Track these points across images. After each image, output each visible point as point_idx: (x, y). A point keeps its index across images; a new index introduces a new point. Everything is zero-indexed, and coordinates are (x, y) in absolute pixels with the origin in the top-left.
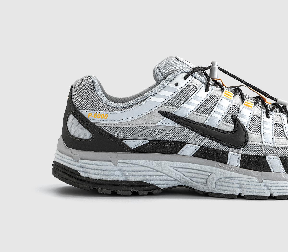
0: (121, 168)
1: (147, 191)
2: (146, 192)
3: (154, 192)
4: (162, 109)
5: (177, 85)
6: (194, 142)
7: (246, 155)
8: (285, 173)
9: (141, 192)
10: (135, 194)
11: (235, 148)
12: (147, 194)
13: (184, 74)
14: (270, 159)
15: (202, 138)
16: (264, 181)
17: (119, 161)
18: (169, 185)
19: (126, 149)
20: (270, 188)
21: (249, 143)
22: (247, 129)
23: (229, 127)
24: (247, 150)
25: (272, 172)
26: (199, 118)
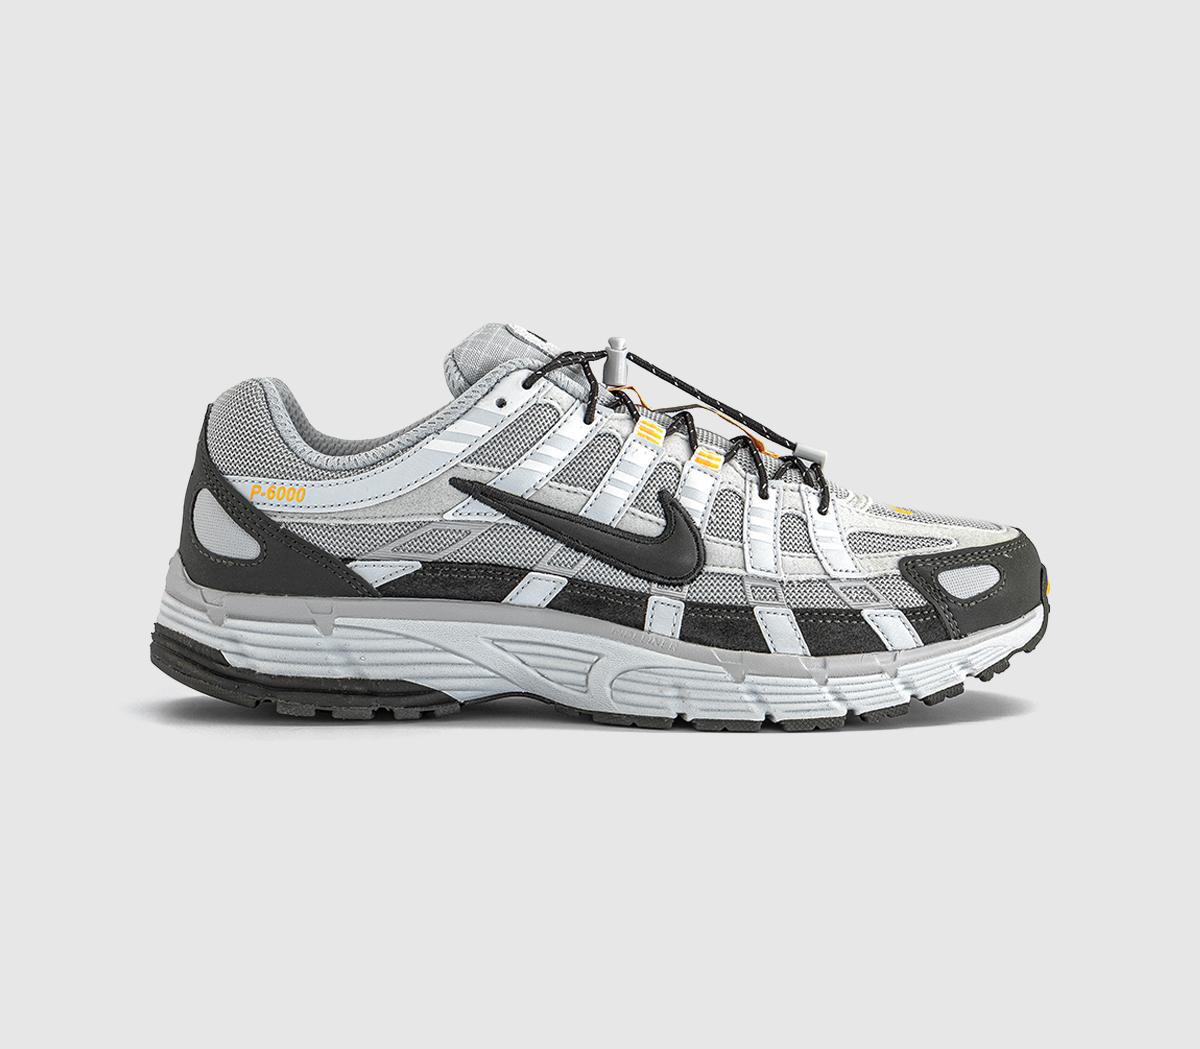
0: (342, 642)
1: (419, 709)
2: (416, 712)
3: (440, 710)
4: (460, 474)
5: (501, 404)
6: (551, 568)
7: (697, 604)
8: (809, 654)
9: (399, 711)
10: (383, 716)
11: (669, 585)
12: (418, 716)
13: (524, 374)
14: (765, 616)
15: (573, 554)
16: (749, 678)
17: (338, 621)
18: (483, 690)
19: (359, 588)
20: (765, 697)
21: (706, 569)
22: (703, 531)
23: (651, 525)
24: (701, 591)
25: (770, 652)
26: (566, 499)
